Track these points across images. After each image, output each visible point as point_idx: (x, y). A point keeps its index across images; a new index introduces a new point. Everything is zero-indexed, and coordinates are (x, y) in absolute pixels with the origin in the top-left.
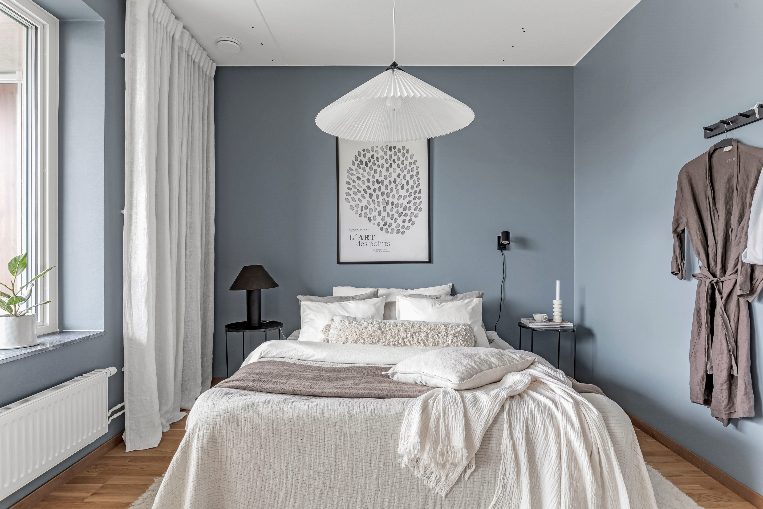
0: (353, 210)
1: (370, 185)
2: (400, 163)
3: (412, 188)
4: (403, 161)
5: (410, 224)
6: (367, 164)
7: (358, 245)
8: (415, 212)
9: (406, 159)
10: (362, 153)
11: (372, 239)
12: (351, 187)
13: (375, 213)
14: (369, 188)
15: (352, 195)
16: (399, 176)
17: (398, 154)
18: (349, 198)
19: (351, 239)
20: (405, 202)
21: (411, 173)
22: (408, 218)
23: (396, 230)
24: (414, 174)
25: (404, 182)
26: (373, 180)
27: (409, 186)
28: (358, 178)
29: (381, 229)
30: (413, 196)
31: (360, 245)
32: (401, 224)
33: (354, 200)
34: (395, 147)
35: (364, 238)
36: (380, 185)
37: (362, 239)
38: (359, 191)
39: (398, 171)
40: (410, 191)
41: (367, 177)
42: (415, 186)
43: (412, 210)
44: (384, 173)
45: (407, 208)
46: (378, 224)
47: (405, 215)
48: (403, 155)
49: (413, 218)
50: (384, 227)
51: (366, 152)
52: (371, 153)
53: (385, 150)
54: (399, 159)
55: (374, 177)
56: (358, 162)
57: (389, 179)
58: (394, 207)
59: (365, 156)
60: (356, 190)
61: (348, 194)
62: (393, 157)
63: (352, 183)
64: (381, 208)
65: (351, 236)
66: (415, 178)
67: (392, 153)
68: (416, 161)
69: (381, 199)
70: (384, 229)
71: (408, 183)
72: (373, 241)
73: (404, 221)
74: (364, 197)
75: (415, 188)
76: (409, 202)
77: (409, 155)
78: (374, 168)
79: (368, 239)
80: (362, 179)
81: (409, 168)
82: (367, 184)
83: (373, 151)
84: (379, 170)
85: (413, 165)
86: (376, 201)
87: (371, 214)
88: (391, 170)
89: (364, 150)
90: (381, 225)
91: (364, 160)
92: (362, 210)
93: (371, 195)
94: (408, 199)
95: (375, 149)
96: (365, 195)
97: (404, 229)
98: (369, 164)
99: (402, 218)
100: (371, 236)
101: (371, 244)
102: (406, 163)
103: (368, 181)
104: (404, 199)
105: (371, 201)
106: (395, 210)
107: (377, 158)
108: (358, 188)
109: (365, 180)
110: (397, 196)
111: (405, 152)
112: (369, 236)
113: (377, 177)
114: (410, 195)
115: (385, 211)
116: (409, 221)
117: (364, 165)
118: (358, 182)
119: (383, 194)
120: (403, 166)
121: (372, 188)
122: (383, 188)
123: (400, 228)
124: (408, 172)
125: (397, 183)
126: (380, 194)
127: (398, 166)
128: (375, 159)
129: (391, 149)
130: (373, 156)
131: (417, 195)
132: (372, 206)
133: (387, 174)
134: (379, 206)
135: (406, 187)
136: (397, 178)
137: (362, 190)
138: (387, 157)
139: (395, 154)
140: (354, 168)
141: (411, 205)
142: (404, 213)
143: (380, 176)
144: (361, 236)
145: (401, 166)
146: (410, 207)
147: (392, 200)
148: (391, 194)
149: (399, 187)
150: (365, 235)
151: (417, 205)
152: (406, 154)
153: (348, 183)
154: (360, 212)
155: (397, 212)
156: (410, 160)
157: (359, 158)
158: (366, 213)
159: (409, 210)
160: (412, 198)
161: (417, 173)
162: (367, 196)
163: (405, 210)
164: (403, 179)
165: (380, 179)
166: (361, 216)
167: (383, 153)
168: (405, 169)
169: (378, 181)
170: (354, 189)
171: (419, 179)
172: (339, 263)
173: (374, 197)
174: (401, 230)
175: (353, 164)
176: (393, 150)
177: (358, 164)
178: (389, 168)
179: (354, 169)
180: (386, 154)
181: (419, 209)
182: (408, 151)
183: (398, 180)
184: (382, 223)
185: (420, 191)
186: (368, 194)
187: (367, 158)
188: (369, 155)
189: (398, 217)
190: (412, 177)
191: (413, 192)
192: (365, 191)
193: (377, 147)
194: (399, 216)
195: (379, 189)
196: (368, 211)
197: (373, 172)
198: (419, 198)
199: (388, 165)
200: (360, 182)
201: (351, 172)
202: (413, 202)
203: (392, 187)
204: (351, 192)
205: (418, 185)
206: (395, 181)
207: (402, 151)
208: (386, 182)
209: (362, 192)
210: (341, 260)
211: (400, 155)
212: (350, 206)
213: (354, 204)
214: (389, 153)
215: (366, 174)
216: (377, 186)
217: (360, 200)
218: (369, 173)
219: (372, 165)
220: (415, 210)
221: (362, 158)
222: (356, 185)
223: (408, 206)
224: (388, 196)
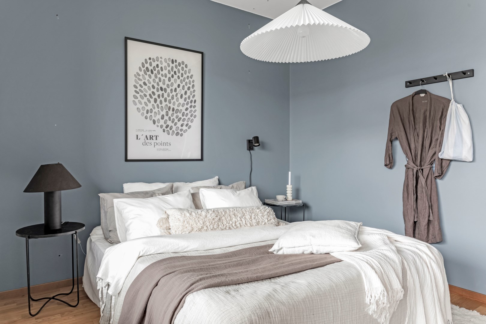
0: (139, 112)
1: (155, 91)
2: (180, 75)
3: (189, 97)
4: (182, 74)
5: (187, 128)
6: (152, 72)
7: (144, 144)
8: (191, 118)
9: (185, 73)
10: (149, 61)
11: (156, 139)
12: (138, 91)
13: (159, 117)
14: (153, 93)
15: (139, 98)
16: (179, 86)
17: (178, 67)
18: (137, 100)
19: (137, 139)
20: (184, 109)
21: (188, 85)
22: (185, 123)
23: (176, 132)
24: (191, 86)
25: (183, 92)
26: (158, 87)
27: (187, 96)
28: (145, 84)
29: (164, 131)
30: (190, 104)
31: (146, 144)
32: (180, 128)
33: (140, 103)
34: (176, 61)
35: (149, 138)
36: (163, 92)
37: (147, 139)
38: (145, 96)
39: (178, 82)
40: (187, 100)
41: (152, 83)
42: (191, 96)
43: (189, 116)
44: (167, 82)
45: (185, 115)
46: (161, 127)
47: (184, 120)
48: (183, 69)
49: (190, 123)
50: (166, 129)
51: (151, 61)
52: (156, 63)
53: (168, 62)
54: (179, 72)
55: (158, 84)
56: (145, 68)
57: (171, 88)
58: (174, 112)
59: (151, 65)
60: (142, 94)
61: (135, 97)
62: (175, 69)
63: (139, 88)
64: (164, 113)
65: (137, 136)
66: (191, 90)
67: (174, 65)
68: (192, 75)
69: (164, 104)
70: (166, 131)
71: (186, 93)
72: (157, 141)
73: (182, 125)
74: (149, 101)
75: (191, 98)
76: (187, 109)
77: (187, 69)
78: (159, 76)
79: (153, 139)
80: (148, 85)
81: (187, 80)
82: (152, 90)
83: (158, 61)
84: (162, 78)
85: (190, 79)
86: (160, 106)
87: (155, 117)
88: (172, 80)
89: (150, 59)
90: (164, 127)
91: (150, 68)
92: (147, 113)
93: (155, 101)
94: (186, 106)
95: (160, 59)
96: (151, 99)
97: (182, 132)
98: (154, 72)
99: (181, 122)
100: (155, 136)
101: (155, 144)
102: (185, 76)
103: (153, 87)
104: (183, 106)
105: (155, 105)
106: (175, 115)
107: (162, 68)
108: (144, 93)
109: (151, 86)
110: (177, 103)
111: (184, 66)
112: (154, 136)
113: (161, 84)
114: (187, 104)
115: (167, 115)
116: (187, 125)
117: (150, 73)
118: (144, 87)
119: (165, 100)
120: (182, 78)
121: (157, 94)
122: (166, 95)
123: (179, 131)
124: (186, 84)
125: (177, 92)
126: (163, 100)
127: (179, 77)
128: (159, 68)
129: (173, 62)
130: (157, 65)
131: (193, 104)
132: (156, 110)
133: (170, 83)
134: (162, 110)
135: (184, 96)
136: (177, 88)
137: (148, 94)
138: (170, 69)
139: (176, 67)
140: (142, 73)
141: (188, 112)
142: (183, 118)
143: (164, 84)
144: (146, 136)
145: (181, 78)
146: (187, 114)
147: (173, 107)
148: (172, 101)
149: (179, 96)
150: (150, 136)
151: (192, 113)
152: (185, 69)
153: (135, 87)
154: (145, 114)
155: (177, 117)
156: (188, 74)
157: (146, 66)
158: (151, 116)
159: (186, 116)
160: (188, 106)
161: (193, 86)
162: (152, 100)
163: (183, 116)
164: (182, 89)
165: (164, 87)
166: (146, 118)
167: (166, 65)
168: (184, 81)
169: (161, 89)
170: (140, 93)
171: (194, 91)
172: (126, 160)
173: (158, 102)
174: (180, 133)
175: (140, 70)
176: (175, 63)
177: (144, 70)
178: (171, 78)
179: (141, 75)
180: (169, 66)
181: (194, 115)
182: (186, 66)
183: (178, 89)
184: (165, 126)
185: (195, 101)
186: (153, 99)
187: (153, 66)
188: (154, 64)
189: (177, 122)
190: (189, 88)
191: (189, 101)
192: (150, 95)
193: (161, 58)
194: (179, 121)
195: (163, 96)
196: (153, 114)
197: (157, 80)
198: (195, 107)
199: (170, 76)
200: (146, 87)
201: (138, 77)
202: (190, 109)
203: (173, 95)
204: (138, 95)
205: (194, 96)
206: (176, 89)
207: (182, 66)
208: (168, 90)
209: (148, 97)
210: (129, 158)
211: (180, 68)
212: (137, 108)
213: (140, 107)
214: (171, 65)
215: (151, 80)
216: (160, 92)
217: (146, 103)
218: (154, 80)
219: (157, 73)
220: (191, 116)
221: (147, 65)
222: (142, 89)
223: (186, 112)
224: (170, 103)
